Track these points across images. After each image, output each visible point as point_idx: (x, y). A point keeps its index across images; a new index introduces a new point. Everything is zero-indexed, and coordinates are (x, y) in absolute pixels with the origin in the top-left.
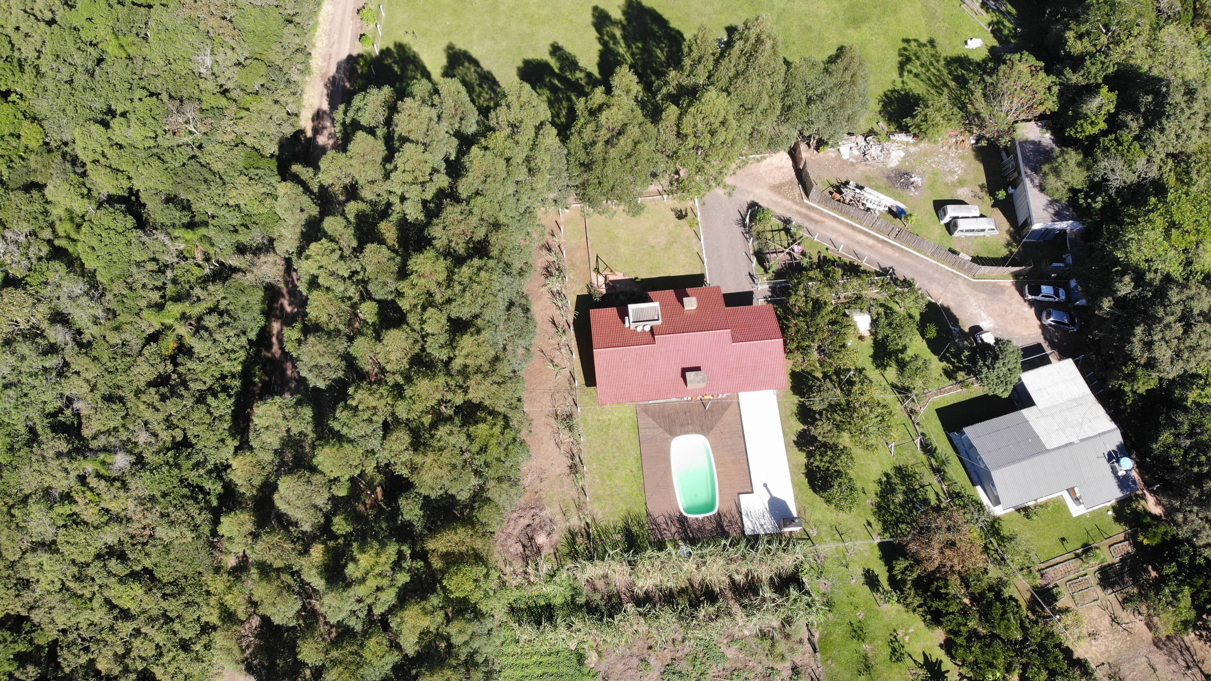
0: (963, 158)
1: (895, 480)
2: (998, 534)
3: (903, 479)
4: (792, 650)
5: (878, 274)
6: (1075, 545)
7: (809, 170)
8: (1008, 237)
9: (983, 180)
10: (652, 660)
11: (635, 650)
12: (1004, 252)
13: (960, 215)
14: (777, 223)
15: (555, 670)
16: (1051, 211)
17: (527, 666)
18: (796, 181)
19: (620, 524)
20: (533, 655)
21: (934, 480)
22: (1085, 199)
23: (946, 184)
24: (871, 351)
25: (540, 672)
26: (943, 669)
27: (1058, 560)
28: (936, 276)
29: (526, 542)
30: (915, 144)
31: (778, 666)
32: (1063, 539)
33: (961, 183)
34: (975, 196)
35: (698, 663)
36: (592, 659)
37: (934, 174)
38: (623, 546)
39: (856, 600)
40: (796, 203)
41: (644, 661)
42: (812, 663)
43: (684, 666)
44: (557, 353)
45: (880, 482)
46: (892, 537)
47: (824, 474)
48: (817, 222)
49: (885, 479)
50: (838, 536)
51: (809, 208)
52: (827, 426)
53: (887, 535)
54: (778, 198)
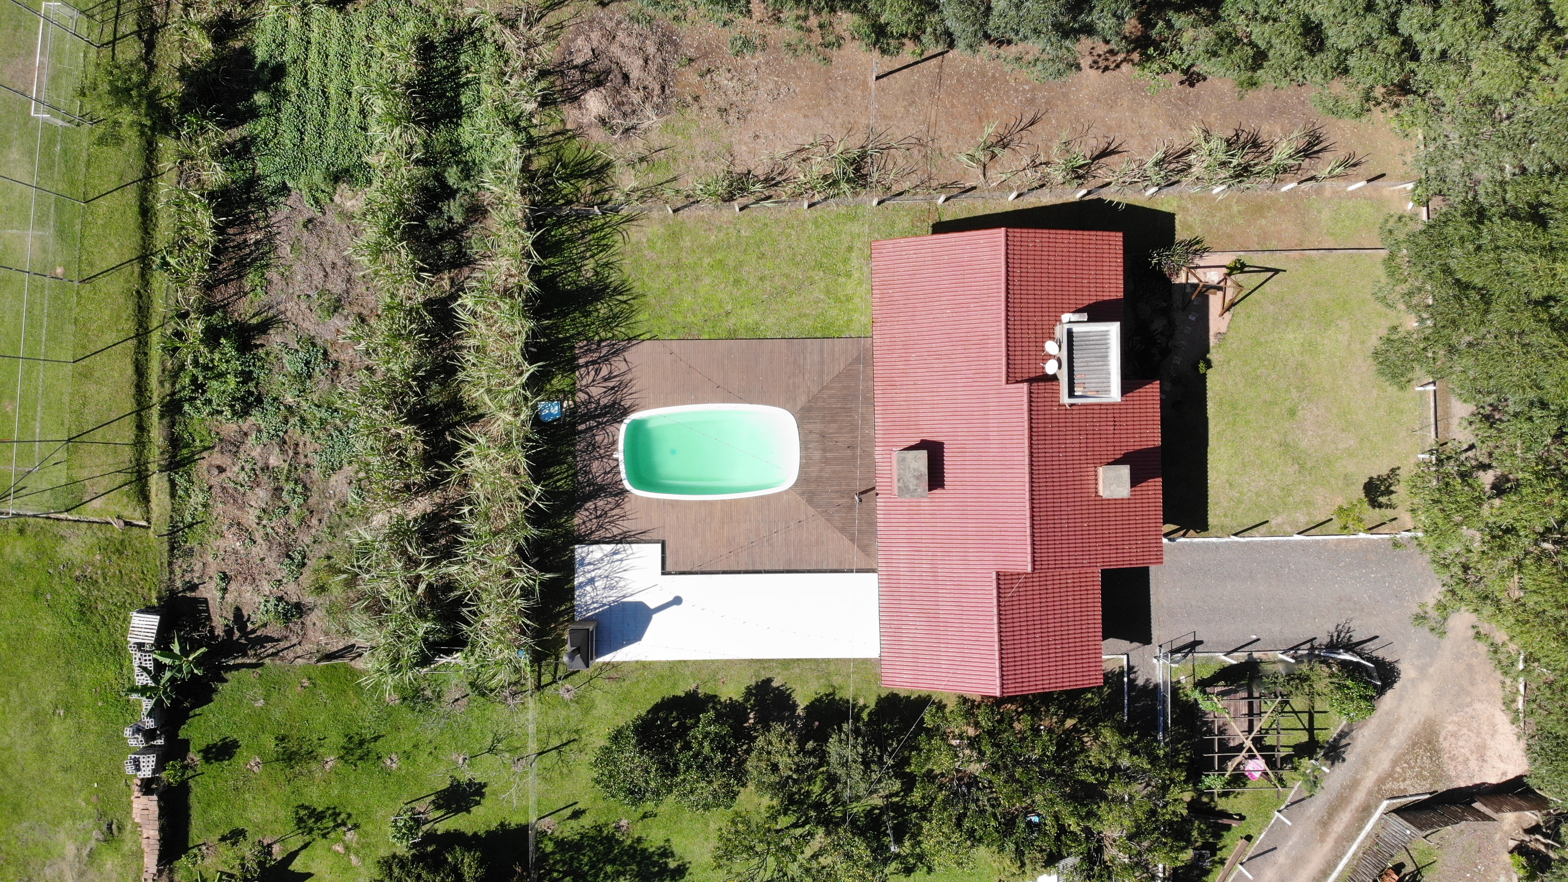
4: (332, 611)
7: (1468, 825)
10: (337, 321)
11: (360, 288)
14: (1331, 727)
18: (1442, 788)
19: (616, 277)
29: (593, 70)
31: (308, 577)
35: (324, 414)
36: (349, 198)
38: (569, 281)
39: (423, 758)
40: (1381, 781)
41: (336, 307)
42: (307, 646)
43: (321, 384)
44: (1026, 160)
45: (666, 853)
46: (544, 856)
47: (682, 732)
48: (1325, 824)
49: (672, 864)
50: (555, 742)
51: (1366, 811)
52: (783, 761)
53: (549, 847)
54: (1399, 740)
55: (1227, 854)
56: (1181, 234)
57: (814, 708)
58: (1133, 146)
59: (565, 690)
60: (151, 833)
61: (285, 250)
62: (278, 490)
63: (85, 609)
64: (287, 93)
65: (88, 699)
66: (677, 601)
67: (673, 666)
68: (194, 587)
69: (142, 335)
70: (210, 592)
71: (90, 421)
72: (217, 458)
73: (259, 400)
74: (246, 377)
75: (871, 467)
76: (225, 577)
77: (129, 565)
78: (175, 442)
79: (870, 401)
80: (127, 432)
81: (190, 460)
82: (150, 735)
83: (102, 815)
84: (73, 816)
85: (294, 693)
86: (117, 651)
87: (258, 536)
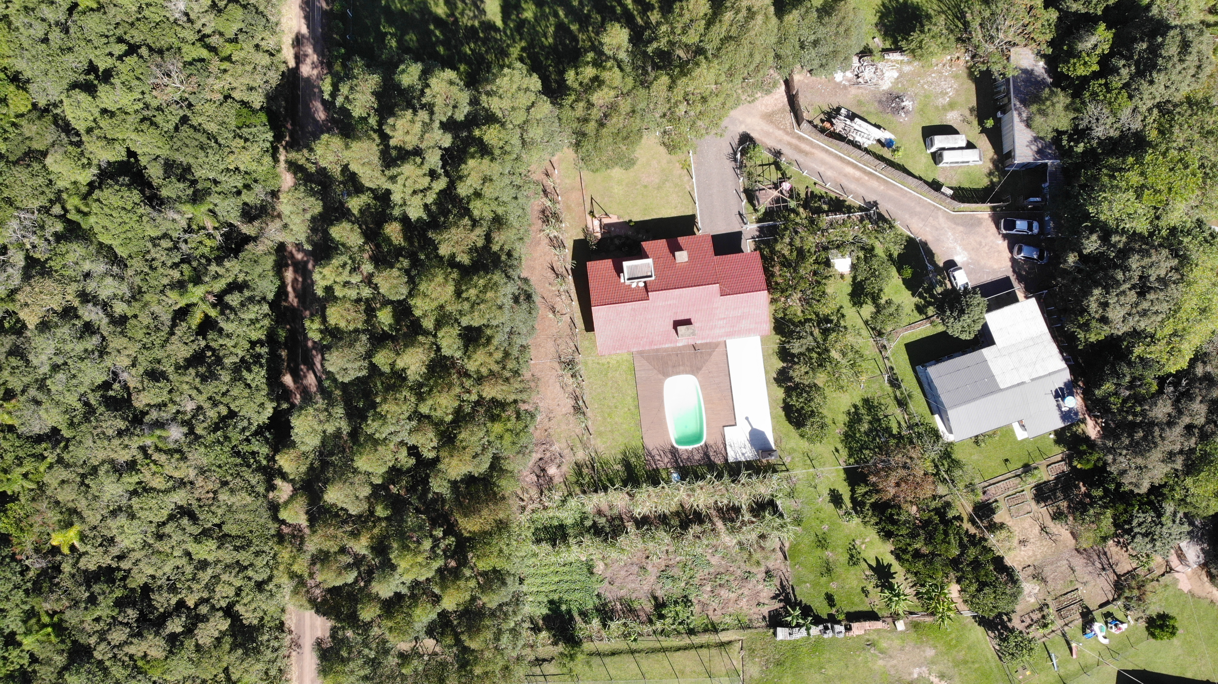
0: (956, 77)
1: (862, 411)
2: (950, 457)
3: (869, 410)
4: (767, 558)
5: (861, 209)
6: (1016, 465)
7: (800, 96)
8: (991, 166)
9: (974, 103)
10: (649, 568)
11: (635, 559)
12: (985, 182)
13: (947, 146)
14: (768, 157)
15: (569, 578)
16: (1034, 148)
17: (546, 575)
18: (788, 108)
19: (620, 456)
20: (550, 566)
21: (898, 411)
22: (1069, 142)
23: (937, 108)
24: (849, 289)
25: (557, 579)
26: (892, 571)
27: (1000, 478)
28: (918, 209)
29: (538, 472)
30: (909, 63)
31: (754, 570)
32: (1007, 460)
33: (952, 106)
34: (964, 121)
35: (687, 569)
36: (599, 568)
37: (925, 96)
38: (623, 475)
39: (822, 515)
40: (787, 133)
41: (643, 568)
42: (783, 568)
43: (676, 572)
44: (558, 299)
45: (849, 413)
46: (856, 462)
47: (799, 411)
48: (806, 154)
49: (853, 410)
50: (809, 462)
51: (800, 138)
52: (804, 369)
53: (852, 460)
54: (770, 128)
55: (823, 191)
56: (581, 237)
57: (783, 360)
58: (548, 258)
59: (787, 460)
60: (867, 625)
61: (622, 593)
62: (720, 585)
63: (779, 663)
64: (560, 598)
65: (816, 659)
66: (747, 418)
67: (773, 417)
68: (764, 617)
69: (664, 650)
70: (765, 611)
71: (701, 669)
72: (710, 613)
73: (685, 597)
74: (676, 603)
75: (684, 347)
76: (758, 604)
77: (759, 645)
78: (706, 630)
79: (658, 350)
80: (704, 651)
81: (712, 624)
82: (826, 628)
83: (864, 649)
84: (866, 662)
85: (803, 571)
86: (794, 646)
87: (740, 592)
